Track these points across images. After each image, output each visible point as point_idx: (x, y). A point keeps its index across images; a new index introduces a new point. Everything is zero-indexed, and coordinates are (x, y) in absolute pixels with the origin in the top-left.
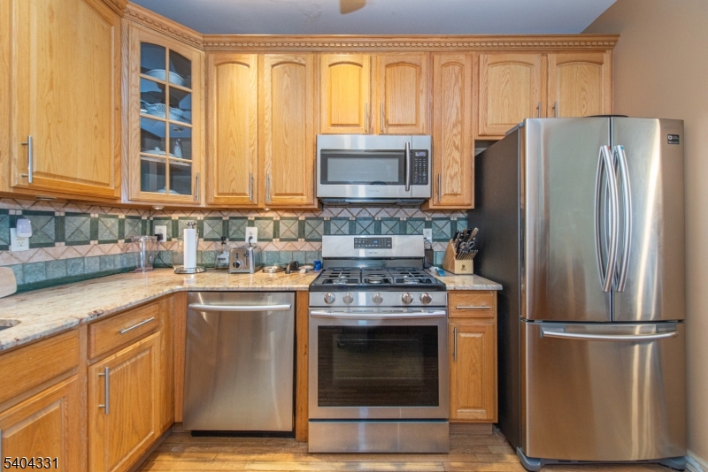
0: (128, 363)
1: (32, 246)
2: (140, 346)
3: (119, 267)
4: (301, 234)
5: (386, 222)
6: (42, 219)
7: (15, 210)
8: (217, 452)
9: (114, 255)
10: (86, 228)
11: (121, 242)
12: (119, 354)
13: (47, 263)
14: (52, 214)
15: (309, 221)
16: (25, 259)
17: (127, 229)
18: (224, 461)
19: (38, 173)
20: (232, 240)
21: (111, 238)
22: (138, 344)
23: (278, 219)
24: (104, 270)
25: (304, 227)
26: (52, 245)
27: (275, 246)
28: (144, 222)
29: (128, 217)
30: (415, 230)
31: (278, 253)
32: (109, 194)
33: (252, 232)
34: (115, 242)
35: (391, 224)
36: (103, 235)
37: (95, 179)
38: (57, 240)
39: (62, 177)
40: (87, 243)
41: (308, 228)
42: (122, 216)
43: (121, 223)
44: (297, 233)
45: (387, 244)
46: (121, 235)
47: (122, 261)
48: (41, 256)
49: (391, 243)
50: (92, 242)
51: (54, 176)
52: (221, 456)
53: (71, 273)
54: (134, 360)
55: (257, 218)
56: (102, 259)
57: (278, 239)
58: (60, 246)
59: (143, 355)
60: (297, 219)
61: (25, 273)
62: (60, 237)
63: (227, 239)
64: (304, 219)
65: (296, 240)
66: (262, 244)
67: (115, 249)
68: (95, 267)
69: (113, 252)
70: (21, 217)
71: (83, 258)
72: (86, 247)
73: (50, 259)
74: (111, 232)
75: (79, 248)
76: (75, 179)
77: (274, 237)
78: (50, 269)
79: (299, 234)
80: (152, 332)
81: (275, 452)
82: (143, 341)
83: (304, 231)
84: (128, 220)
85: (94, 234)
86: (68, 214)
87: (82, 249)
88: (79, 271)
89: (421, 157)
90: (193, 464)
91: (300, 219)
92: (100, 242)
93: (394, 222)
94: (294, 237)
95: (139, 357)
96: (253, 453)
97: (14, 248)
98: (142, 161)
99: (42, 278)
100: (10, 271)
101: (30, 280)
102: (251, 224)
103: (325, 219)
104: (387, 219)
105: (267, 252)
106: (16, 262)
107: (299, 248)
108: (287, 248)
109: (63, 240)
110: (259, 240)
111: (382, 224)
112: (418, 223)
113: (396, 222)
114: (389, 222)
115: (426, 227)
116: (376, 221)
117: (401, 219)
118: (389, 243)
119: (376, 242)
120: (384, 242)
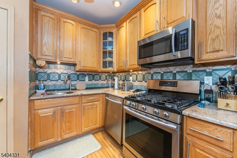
0: (90, 107)
1: (89, 81)
2: (94, 104)
3: (106, 86)
4: (144, 79)
5: (179, 73)
6: (90, 75)
7: (86, 73)
8: (108, 139)
9: (105, 84)
10: (98, 77)
11: (106, 81)
12: (88, 104)
13: (91, 84)
14: (92, 74)
15: (146, 74)
16: (87, 83)
17: (108, 78)
18: (107, 142)
19: (82, 67)
20: (127, 81)
21: (104, 79)
22: (93, 103)
23: (137, 74)
24: (102, 86)
25: (144, 77)
26: (92, 80)
27: (136, 84)
28: (112, 76)
29: (108, 75)
30: (199, 77)
31: (137, 86)
32: (96, 70)
33: (131, 78)
34: (105, 80)
35: (183, 74)
36: (102, 79)
37: (93, 67)
38: (93, 80)
39: (86, 67)
40: (99, 80)
41: (146, 77)
42: (106, 75)
43: (106, 76)
44: (142, 79)
45: (175, 84)
46: (106, 79)
47: (106, 85)
48: (90, 83)
49: (177, 84)
50: (100, 80)
51: (85, 67)
52: (108, 140)
53: (95, 86)
54: (92, 106)
55: (132, 74)
56: (102, 84)
57: (137, 81)
58: (94, 81)
59: (94, 106)
60: (142, 74)
61: (87, 85)
62: (93, 79)
63: (125, 81)
64: (144, 74)
65: (142, 81)
66: (133, 82)
67: (105, 82)
68: (100, 86)
69: (104, 83)
70: (87, 75)
71: (98, 84)
72: (98, 81)
73: (92, 83)
74: (104, 78)
75: (97, 81)
76: (89, 67)
77: (136, 80)
78: (92, 85)
79: (143, 79)
80: (98, 101)
81: (117, 149)
82: (95, 103)
83: (144, 78)
84: (108, 76)
85: (100, 79)
86: (95, 74)
87: (98, 82)
88: (97, 86)
89: (184, 34)
90: (102, 137)
91: (143, 74)
92: (101, 80)
94: (141, 80)
95: (93, 106)
96: (113, 145)
97: (86, 81)
98: (103, 61)
99: (90, 87)
100: (85, 85)
101: (88, 87)
102: (131, 76)
103: (151, 73)
104: (180, 72)
105: (135, 85)
106: (86, 83)
107: (143, 84)
108: (140, 84)
109: (94, 80)
110: (133, 81)
111: (177, 74)
112: (201, 73)
113: (185, 73)
114: (181, 73)
115: (206, 76)
116: (173, 73)
117: (188, 71)
118: (176, 84)
119: (169, 83)
120: (173, 84)
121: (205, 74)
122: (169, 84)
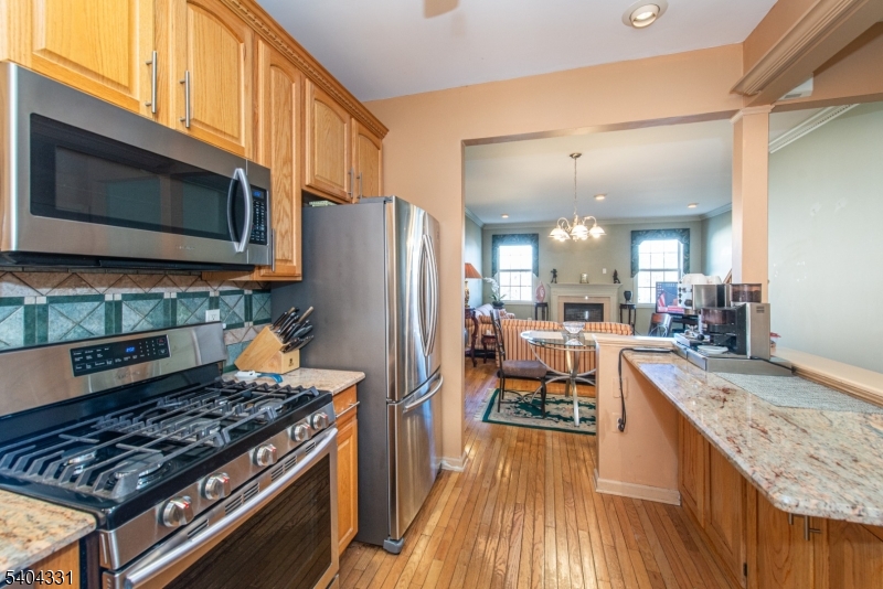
5: (133, 303)
30: (192, 314)
35: (148, 306)
45: (158, 348)
49: (166, 346)
89: (259, 201)
93: (153, 303)
104: (137, 297)
111: (124, 308)
112: (198, 301)
113: (157, 301)
114: (140, 302)
115: (210, 308)
116: (109, 303)
117: (166, 296)
118: (162, 347)
119: (132, 349)
120: (151, 348)
121: (207, 304)
122: (131, 354)
